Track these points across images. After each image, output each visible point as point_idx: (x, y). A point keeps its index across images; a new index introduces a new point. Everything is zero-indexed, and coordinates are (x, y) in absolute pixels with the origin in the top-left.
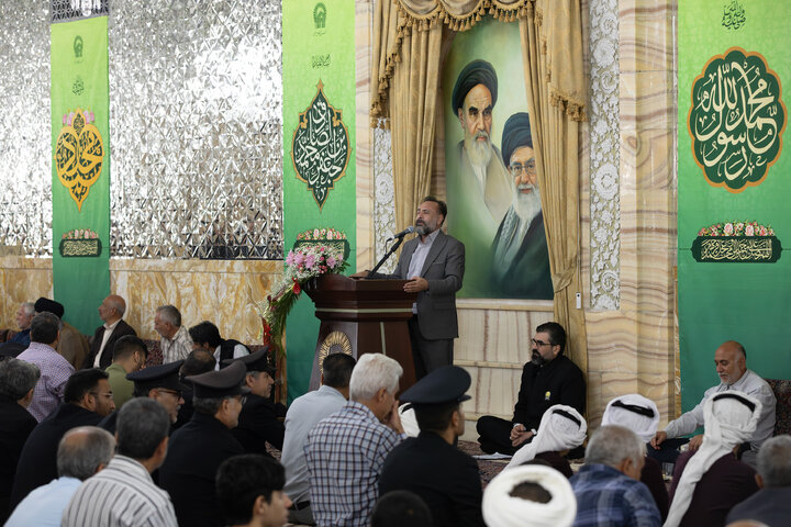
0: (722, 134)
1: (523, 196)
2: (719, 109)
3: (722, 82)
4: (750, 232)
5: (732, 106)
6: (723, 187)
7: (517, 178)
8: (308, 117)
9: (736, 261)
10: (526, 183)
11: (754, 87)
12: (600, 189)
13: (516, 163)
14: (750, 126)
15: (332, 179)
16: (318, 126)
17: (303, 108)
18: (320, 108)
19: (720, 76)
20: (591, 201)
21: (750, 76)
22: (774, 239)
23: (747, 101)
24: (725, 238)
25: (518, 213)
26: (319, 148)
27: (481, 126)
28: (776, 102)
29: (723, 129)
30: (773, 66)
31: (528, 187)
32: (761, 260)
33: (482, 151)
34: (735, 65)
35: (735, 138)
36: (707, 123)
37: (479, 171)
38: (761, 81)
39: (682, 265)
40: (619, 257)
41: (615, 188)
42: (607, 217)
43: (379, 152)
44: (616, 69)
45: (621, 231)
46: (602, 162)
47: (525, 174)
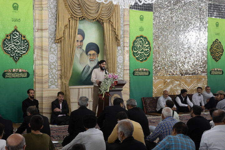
1: (91, 62)
2: (138, 46)
4: (144, 70)
5: (141, 46)
6: (139, 61)
7: (90, 57)
8: (10, 36)
9: (142, 75)
11: (145, 43)
12: (118, 61)
13: (89, 54)
15: (21, 55)
16: (15, 39)
17: (8, 33)
18: (16, 34)
19: (138, 40)
20: (117, 63)
21: (144, 41)
22: (149, 71)
23: (144, 45)
24: (140, 71)
25: (90, 66)
26: (15, 45)
27: (79, 45)
28: (149, 46)
29: (139, 50)
30: (149, 39)
31: (93, 60)
32: (146, 75)
33: (79, 51)
34: (141, 38)
35: (141, 52)
36: (136, 49)
37: (78, 55)
38: (147, 42)
39: (131, 76)
40: (123, 75)
41: (122, 61)
42: (120, 67)
43: (51, 48)
44: (122, 36)
45: (125, 70)
46: (119, 55)
47: (92, 57)
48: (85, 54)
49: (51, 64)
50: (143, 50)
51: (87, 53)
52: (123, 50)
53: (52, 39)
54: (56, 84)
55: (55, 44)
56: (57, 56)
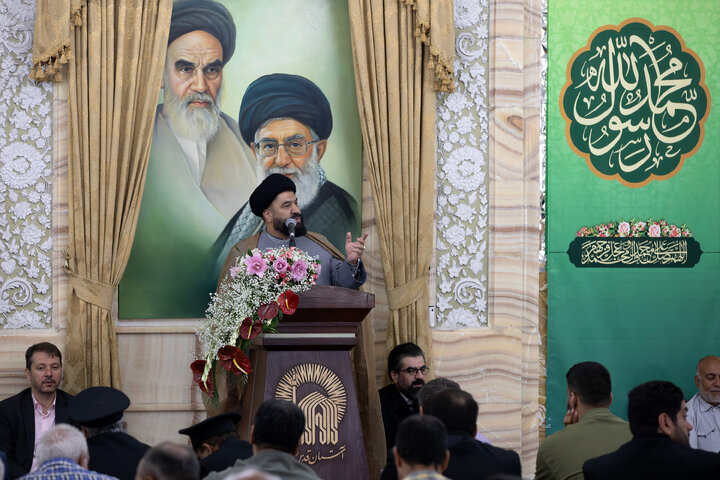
0: (615, 119)
2: (611, 88)
3: (615, 58)
4: (655, 231)
5: (629, 87)
6: (617, 179)
7: (267, 159)
9: (634, 265)
10: (286, 166)
11: (664, 66)
12: (453, 177)
13: (266, 140)
14: (655, 110)
19: (612, 50)
20: (440, 192)
21: (658, 54)
23: (652, 82)
24: (619, 239)
27: (200, 87)
28: (695, 85)
29: (616, 112)
30: (690, 44)
31: (289, 171)
32: (671, 265)
33: (200, 122)
34: (634, 39)
35: (634, 123)
37: (193, 148)
38: (674, 60)
39: (553, 271)
40: (486, 262)
41: (480, 177)
42: (464, 212)
43: (10, 112)
44: (482, 31)
45: (494, 229)
46: (457, 145)
47: (285, 155)
48: (234, 140)
49: (14, 196)
50: (645, 113)
51: (248, 135)
52: (483, 114)
53: (18, 63)
54: (45, 305)
55: (39, 90)
56: (51, 152)
